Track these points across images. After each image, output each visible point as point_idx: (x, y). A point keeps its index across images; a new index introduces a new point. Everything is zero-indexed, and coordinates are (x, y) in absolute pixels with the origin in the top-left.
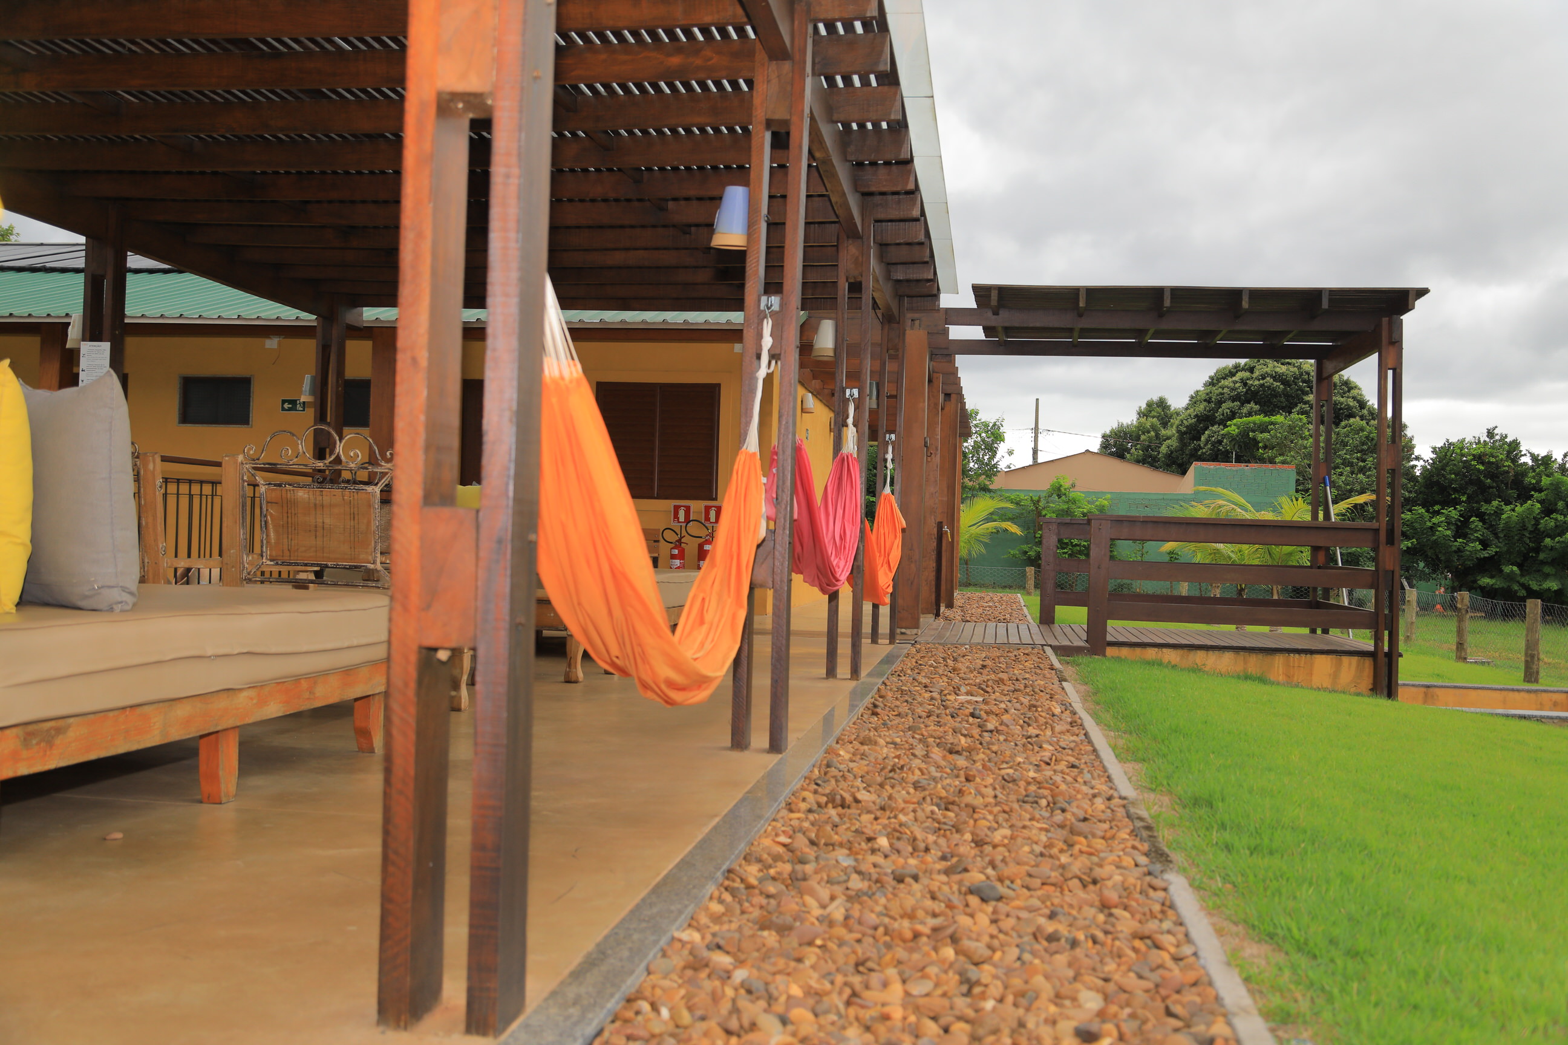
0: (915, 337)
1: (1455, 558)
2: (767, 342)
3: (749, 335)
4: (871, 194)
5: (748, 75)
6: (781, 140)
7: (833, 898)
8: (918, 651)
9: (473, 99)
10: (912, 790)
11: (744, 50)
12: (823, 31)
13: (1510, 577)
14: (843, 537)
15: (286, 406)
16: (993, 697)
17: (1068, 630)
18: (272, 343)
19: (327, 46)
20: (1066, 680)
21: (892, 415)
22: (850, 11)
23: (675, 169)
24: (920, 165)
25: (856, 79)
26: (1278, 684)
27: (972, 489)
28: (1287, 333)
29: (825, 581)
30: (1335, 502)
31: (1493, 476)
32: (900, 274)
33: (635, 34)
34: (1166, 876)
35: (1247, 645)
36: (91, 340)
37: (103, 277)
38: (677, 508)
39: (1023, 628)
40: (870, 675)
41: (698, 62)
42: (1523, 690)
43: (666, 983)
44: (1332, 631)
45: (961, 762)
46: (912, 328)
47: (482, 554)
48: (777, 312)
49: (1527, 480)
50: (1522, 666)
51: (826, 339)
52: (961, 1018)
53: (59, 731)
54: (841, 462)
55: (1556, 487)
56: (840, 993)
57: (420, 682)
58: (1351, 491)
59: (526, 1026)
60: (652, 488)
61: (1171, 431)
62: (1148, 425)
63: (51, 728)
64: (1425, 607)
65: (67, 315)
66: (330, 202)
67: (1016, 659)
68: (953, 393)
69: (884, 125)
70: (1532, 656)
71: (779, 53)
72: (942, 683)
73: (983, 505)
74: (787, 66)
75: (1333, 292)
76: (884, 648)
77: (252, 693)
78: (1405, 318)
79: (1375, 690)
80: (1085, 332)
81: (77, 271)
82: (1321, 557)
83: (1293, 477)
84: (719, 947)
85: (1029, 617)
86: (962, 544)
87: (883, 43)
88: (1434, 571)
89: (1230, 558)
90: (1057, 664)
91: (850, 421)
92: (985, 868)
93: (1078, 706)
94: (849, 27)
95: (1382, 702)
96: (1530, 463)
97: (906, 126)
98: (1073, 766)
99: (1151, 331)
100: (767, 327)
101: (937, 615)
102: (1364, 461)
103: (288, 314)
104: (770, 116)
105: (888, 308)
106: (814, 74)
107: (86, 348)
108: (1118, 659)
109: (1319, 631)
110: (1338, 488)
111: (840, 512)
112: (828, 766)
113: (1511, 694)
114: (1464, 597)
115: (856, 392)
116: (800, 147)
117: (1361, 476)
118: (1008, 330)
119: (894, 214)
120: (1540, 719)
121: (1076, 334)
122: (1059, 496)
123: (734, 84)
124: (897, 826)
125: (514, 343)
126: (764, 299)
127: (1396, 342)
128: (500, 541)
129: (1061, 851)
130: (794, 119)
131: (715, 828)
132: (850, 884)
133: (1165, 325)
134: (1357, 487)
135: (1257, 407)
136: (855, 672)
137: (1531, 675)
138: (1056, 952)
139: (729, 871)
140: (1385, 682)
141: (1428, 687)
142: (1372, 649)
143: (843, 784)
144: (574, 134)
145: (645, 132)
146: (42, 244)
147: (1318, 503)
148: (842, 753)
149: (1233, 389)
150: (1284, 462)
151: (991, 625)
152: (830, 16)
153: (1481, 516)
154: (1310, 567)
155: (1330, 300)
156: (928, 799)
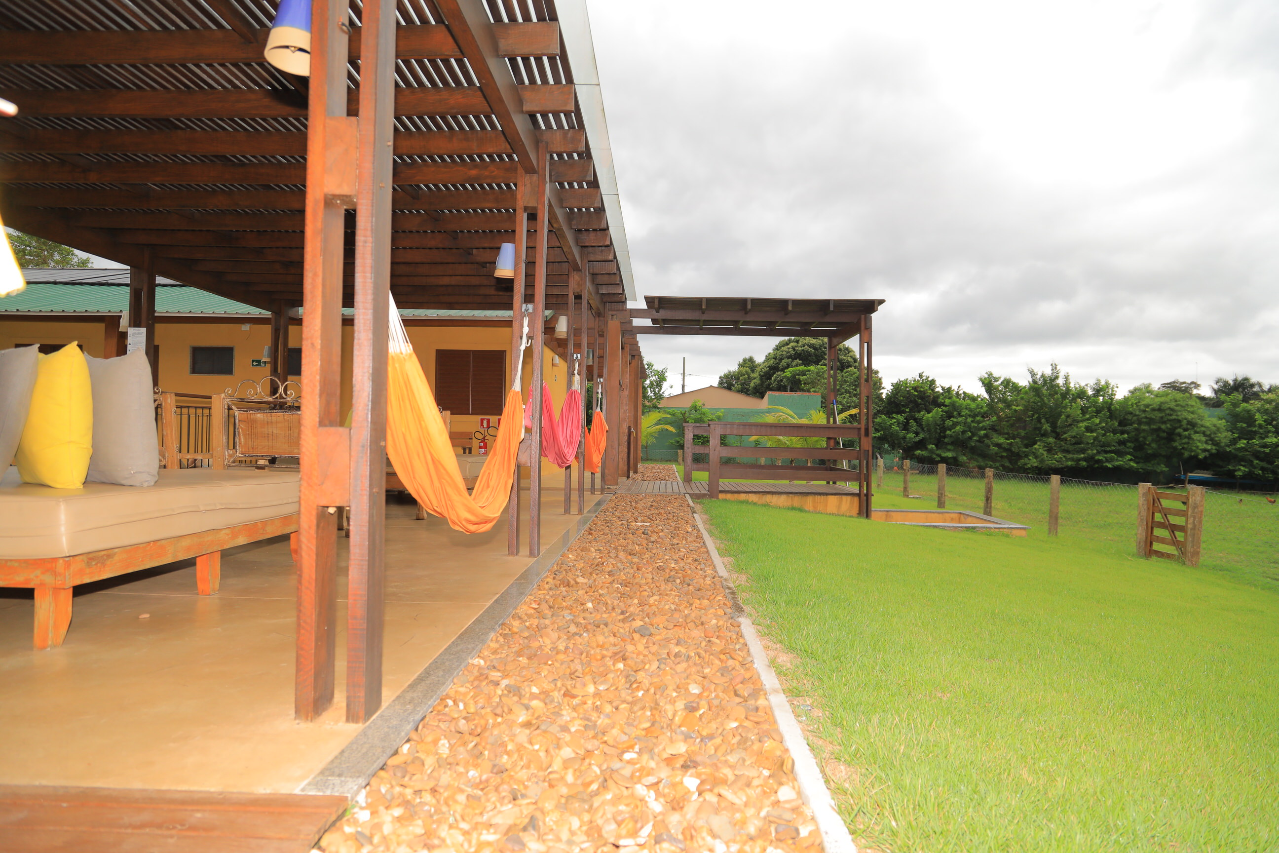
0: (613, 325)
1: (902, 442)
2: (526, 330)
3: (516, 324)
4: (587, 247)
5: (515, 181)
6: (532, 217)
7: (559, 638)
8: (616, 498)
9: (345, 198)
10: (607, 576)
11: (512, 168)
12: (556, 158)
13: (932, 451)
14: (572, 437)
15: (255, 363)
16: (656, 522)
17: (699, 485)
18: (246, 327)
19: (272, 160)
20: (695, 513)
21: (601, 368)
22: (570, 148)
23: (477, 232)
24: (612, 230)
25: (575, 185)
26: (809, 512)
27: (649, 407)
28: (813, 323)
29: (561, 461)
30: (840, 413)
31: (922, 398)
32: (604, 290)
33: (450, 157)
34: (740, 619)
35: (794, 491)
36: (134, 326)
37: (141, 290)
38: (482, 420)
39: (675, 484)
40: (589, 512)
41: (486, 173)
42: (936, 512)
43: (463, 690)
44: (838, 483)
45: (635, 560)
46: (612, 320)
47: (353, 454)
48: (531, 313)
49: (939, 400)
50: (937, 499)
51: (562, 326)
52: (624, 701)
53: (109, 556)
54: (572, 395)
55: (953, 404)
56: (559, 691)
57: (318, 526)
58: (850, 407)
59: (381, 716)
60: (469, 410)
61: (756, 375)
62: (744, 371)
63: (104, 555)
64: (888, 469)
65: (121, 311)
66: (277, 248)
67: (670, 502)
68: (636, 355)
69: (592, 210)
70: (942, 494)
71: (530, 170)
72: (628, 515)
73: (654, 416)
74: (535, 177)
75: (836, 301)
76: (598, 496)
77: (227, 531)
78: (873, 315)
79: (860, 514)
80: (706, 322)
81: (127, 285)
82: (832, 443)
83: (820, 399)
84: (494, 667)
85: (678, 478)
86: (643, 438)
87: (589, 165)
88: (893, 449)
89: (786, 444)
90: (691, 504)
91: (576, 372)
92: (644, 618)
93: (701, 527)
94: (570, 156)
95: (863, 521)
96: (941, 391)
97: (604, 210)
98: (696, 560)
99: (741, 322)
100: (526, 322)
101: (628, 477)
102: (856, 390)
103: (255, 311)
104: (526, 204)
105: (598, 309)
106: (551, 181)
107: (131, 331)
108: (725, 500)
109: (831, 483)
110: (843, 405)
111: (570, 422)
112: (562, 564)
113: (930, 514)
114: (907, 462)
115: (579, 356)
116: (543, 222)
117: (854, 398)
118: (665, 321)
119: (599, 258)
120: (943, 528)
121: (701, 323)
122: (696, 411)
123: (508, 186)
124: (598, 597)
125: (371, 335)
126: (524, 306)
127: (869, 328)
128: (363, 446)
129: (685, 607)
130: (540, 206)
131: (496, 600)
132: (570, 629)
133: (749, 318)
134: (853, 404)
135: (800, 362)
136: (580, 511)
137: (941, 504)
138: (679, 663)
139: (503, 624)
140: (865, 511)
141: (887, 511)
142: (858, 492)
143: (570, 574)
144: (418, 211)
145: (458, 211)
146: (106, 269)
147: (830, 414)
148: (570, 556)
149: (788, 352)
150: (815, 392)
151: (658, 482)
152: (559, 150)
153: (915, 420)
154: (826, 448)
155: (834, 306)
156: (616, 581)
